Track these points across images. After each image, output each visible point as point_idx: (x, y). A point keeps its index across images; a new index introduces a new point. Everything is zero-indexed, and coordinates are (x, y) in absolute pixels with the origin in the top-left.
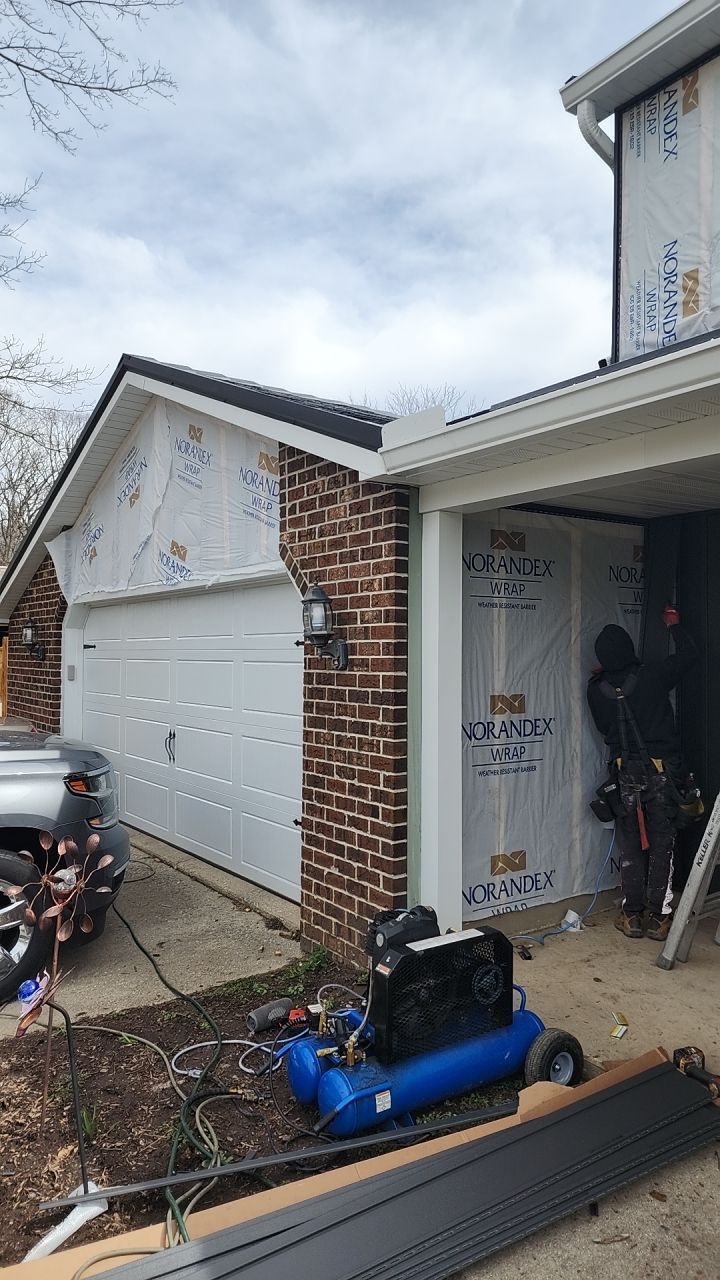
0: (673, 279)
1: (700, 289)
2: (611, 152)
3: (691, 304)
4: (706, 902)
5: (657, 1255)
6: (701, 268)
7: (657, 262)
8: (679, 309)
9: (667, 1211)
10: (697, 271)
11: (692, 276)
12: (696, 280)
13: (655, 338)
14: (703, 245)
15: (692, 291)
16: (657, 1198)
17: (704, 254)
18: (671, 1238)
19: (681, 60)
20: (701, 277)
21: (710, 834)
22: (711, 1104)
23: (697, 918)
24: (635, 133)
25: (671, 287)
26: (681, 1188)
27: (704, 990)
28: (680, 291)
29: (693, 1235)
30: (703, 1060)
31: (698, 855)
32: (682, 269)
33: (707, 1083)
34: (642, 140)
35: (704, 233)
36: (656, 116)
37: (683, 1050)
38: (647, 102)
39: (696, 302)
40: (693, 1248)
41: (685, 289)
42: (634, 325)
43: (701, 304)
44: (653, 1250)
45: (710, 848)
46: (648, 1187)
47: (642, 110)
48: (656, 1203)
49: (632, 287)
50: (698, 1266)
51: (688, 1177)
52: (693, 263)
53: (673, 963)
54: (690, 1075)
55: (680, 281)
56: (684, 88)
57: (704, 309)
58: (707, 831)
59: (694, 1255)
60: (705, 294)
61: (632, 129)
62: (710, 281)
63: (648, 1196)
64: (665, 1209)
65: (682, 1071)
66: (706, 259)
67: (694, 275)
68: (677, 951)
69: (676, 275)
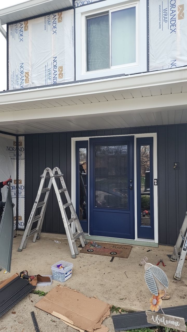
0: (23, 73)
1: (29, 77)
2: (6, 34)
3: (27, 81)
4: (30, 232)
5: (13, 329)
6: (29, 72)
7: (18, 67)
8: (24, 81)
9: (16, 316)
10: (28, 72)
11: (27, 73)
12: (28, 75)
13: (18, 87)
14: (30, 66)
15: (27, 77)
16: (13, 313)
17: (30, 69)
18: (17, 323)
19: (24, 17)
20: (29, 74)
21: (31, 215)
22: (29, 284)
23: (28, 237)
24: (12, 31)
25: (22, 75)
26: (20, 308)
27: (29, 255)
28: (24, 76)
29: (22, 320)
30: (27, 273)
31: (29, 221)
32: (25, 71)
33: (28, 279)
34: (14, 34)
35: (30, 63)
36: (17, 29)
37: (22, 272)
38: (15, 24)
39: (28, 80)
40: (22, 323)
41: (25, 76)
42: (13, 83)
43: (30, 81)
44: (12, 328)
45: (32, 219)
46: (11, 311)
47: (14, 26)
48: (13, 315)
49: (12, 72)
50: (23, 328)
51: (22, 305)
52: (27, 70)
53: (22, 250)
54: (24, 278)
55: (24, 74)
56: (25, 24)
57: (30, 83)
58: (31, 214)
59: (22, 325)
60: (30, 79)
61: (11, 30)
62: (32, 76)
63: (11, 314)
64: (15, 315)
65: (22, 278)
66: (31, 70)
67: (28, 73)
68: (23, 246)
69: (23, 72)
